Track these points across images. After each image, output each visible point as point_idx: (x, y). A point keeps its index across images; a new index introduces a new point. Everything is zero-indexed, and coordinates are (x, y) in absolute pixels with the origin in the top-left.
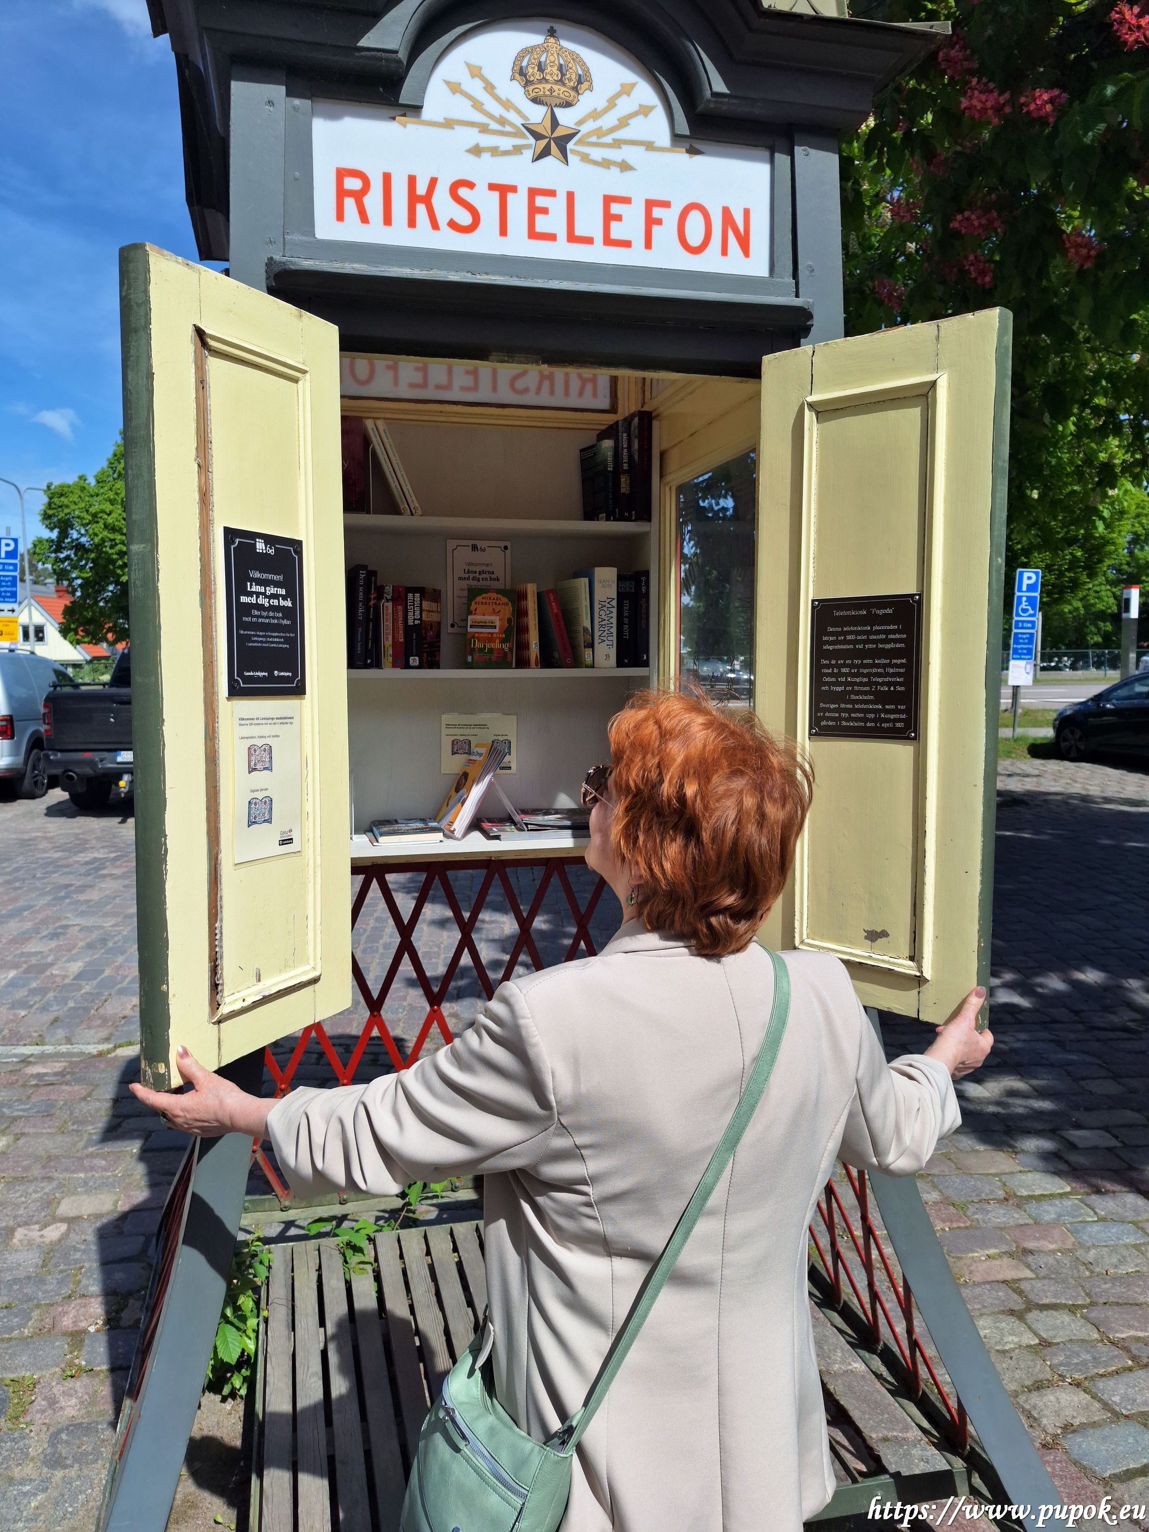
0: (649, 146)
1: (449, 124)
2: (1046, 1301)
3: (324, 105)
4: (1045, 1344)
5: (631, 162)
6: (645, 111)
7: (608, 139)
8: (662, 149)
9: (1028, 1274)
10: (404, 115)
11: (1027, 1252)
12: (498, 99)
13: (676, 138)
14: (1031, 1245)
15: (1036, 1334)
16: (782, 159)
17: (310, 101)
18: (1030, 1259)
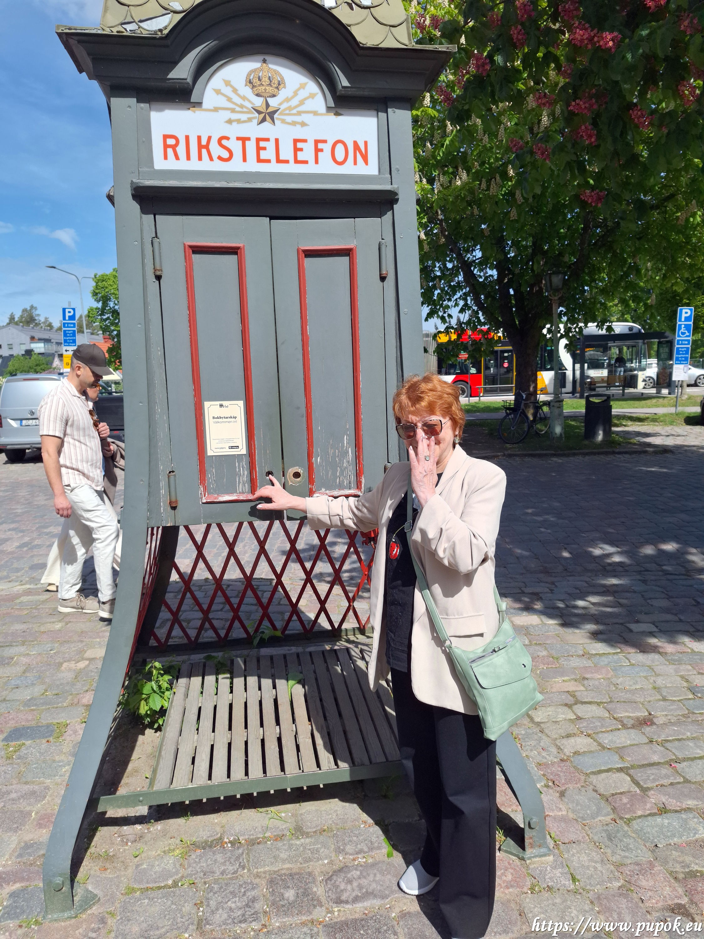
0: (315, 113)
1: (216, 109)
2: (586, 700)
3: (155, 105)
4: (579, 718)
5: (306, 121)
6: (312, 96)
7: (294, 111)
8: (321, 114)
9: (582, 688)
10: (194, 107)
11: (585, 679)
12: (239, 95)
13: (329, 109)
14: (588, 676)
15: (575, 714)
16: (382, 115)
17: (148, 105)
18: (586, 682)
